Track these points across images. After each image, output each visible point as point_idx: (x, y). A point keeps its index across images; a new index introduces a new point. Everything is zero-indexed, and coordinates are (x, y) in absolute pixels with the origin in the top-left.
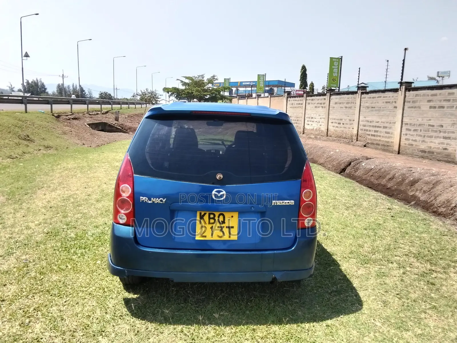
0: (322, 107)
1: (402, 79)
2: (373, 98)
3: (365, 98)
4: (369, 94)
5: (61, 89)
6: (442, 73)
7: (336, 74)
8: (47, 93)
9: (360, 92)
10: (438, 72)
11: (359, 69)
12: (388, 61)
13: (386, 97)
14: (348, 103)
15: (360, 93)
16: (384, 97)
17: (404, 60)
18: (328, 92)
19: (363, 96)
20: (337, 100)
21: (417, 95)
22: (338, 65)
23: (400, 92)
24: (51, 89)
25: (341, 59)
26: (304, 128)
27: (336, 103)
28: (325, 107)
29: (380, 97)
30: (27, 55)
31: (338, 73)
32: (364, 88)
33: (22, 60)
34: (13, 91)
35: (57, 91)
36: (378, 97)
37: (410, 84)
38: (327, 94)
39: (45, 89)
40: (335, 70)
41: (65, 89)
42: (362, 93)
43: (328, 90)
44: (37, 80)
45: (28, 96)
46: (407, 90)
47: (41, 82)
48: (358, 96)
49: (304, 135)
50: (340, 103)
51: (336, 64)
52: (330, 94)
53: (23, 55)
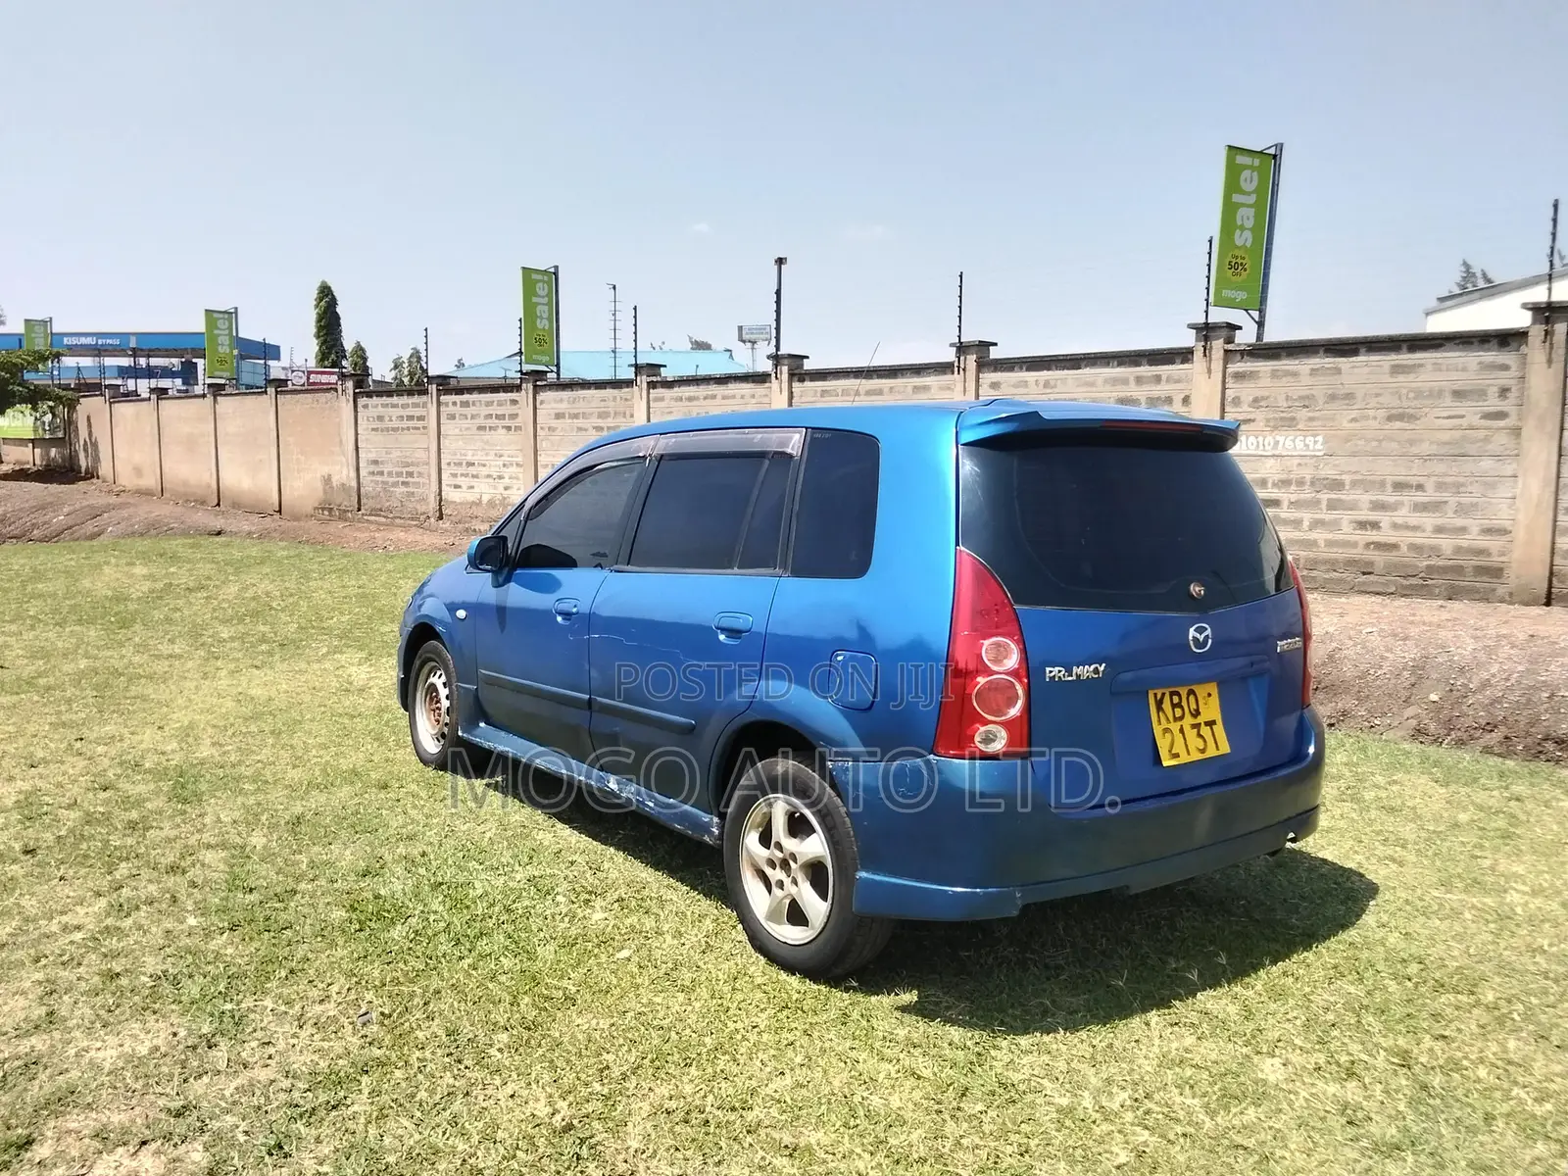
0: (509, 428)
1: (778, 347)
2: (690, 399)
3: (662, 399)
4: (676, 389)
6: (751, 330)
7: (546, 322)
9: (643, 380)
10: (740, 328)
11: (635, 309)
12: (614, 288)
13: (734, 397)
14: (603, 415)
15: (645, 385)
16: (724, 398)
17: (778, 293)
18: (527, 381)
19: (655, 393)
20: (563, 407)
21: (824, 393)
22: (549, 295)
23: (775, 383)
25: (556, 274)
26: (441, 500)
27: (559, 416)
28: (518, 428)
29: (714, 397)
31: (550, 319)
32: (654, 368)
36: (705, 398)
37: (798, 362)
38: (524, 385)
40: (542, 310)
42: (652, 385)
43: (525, 374)
46: (796, 378)
49: (445, 524)
50: (576, 416)
51: (541, 289)
52: (535, 386)
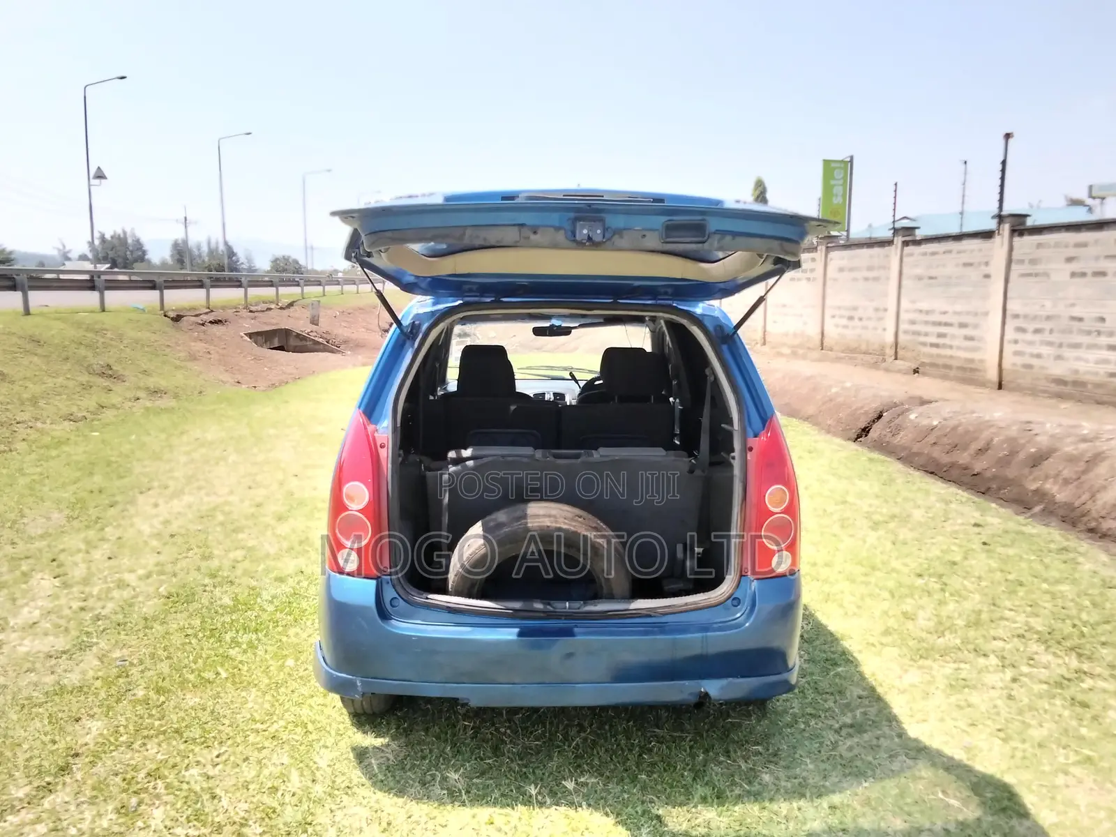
0: (809, 279)
1: (1001, 207)
2: (933, 254)
3: (911, 255)
4: (923, 246)
5: (181, 252)
6: (1102, 187)
7: (840, 200)
8: (149, 261)
9: (899, 240)
10: (1091, 187)
11: (896, 184)
12: (966, 162)
13: (964, 251)
14: (870, 268)
15: (900, 245)
16: (959, 252)
17: (1004, 163)
18: (821, 244)
19: (908, 249)
20: (844, 263)
21: (1039, 245)
22: (844, 178)
23: (997, 239)
24: (159, 253)
25: (851, 161)
26: (765, 332)
27: (841, 270)
28: (814, 279)
29: (950, 252)
30: (100, 176)
31: (844, 196)
32: (910, 230)
33: (89, 185)
34: (69, 259)
35: (172, 256)
36: (944, 253)
37: (1022, 219)
38: (819, 248)
39: (144, 253)
40: (838, 190)
41: (190, 251)
42: (906, 243)
43: (821, 238)
44: (125, 233)
45: (102, 269)
46: (1016, 234)
47: (134, 235)
48: (894, 252)
49: (766, 349)
50: (851, 270)
51: (838, 174)
52: (827, 247)
53: (92, 175)
